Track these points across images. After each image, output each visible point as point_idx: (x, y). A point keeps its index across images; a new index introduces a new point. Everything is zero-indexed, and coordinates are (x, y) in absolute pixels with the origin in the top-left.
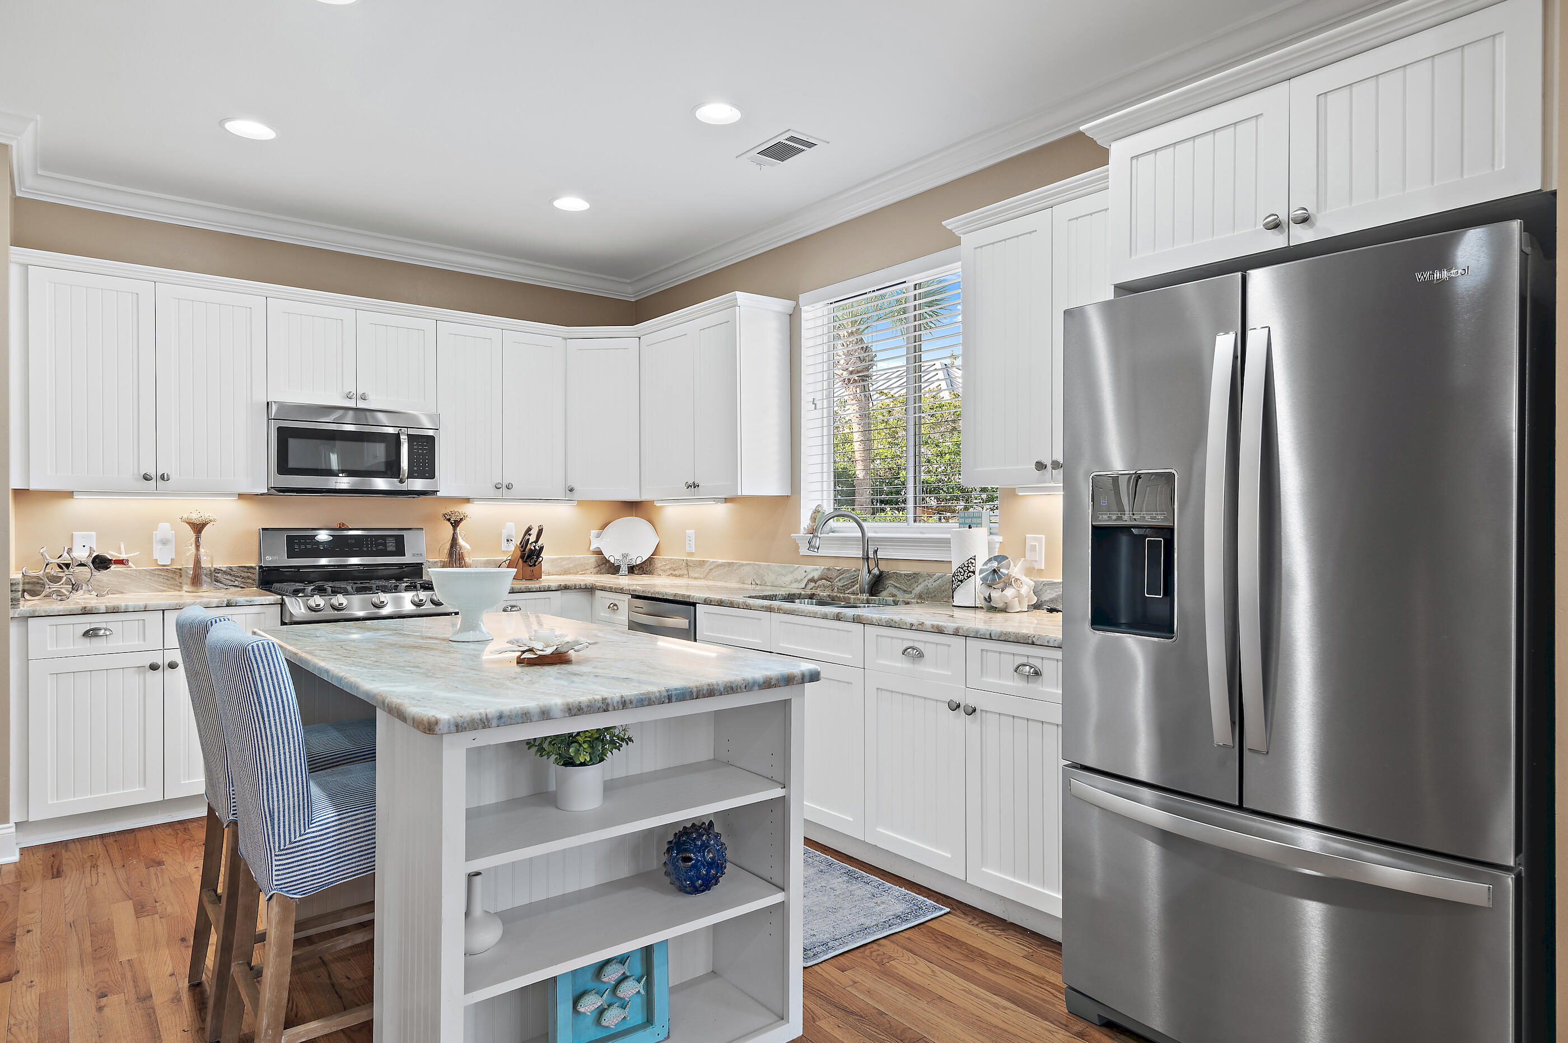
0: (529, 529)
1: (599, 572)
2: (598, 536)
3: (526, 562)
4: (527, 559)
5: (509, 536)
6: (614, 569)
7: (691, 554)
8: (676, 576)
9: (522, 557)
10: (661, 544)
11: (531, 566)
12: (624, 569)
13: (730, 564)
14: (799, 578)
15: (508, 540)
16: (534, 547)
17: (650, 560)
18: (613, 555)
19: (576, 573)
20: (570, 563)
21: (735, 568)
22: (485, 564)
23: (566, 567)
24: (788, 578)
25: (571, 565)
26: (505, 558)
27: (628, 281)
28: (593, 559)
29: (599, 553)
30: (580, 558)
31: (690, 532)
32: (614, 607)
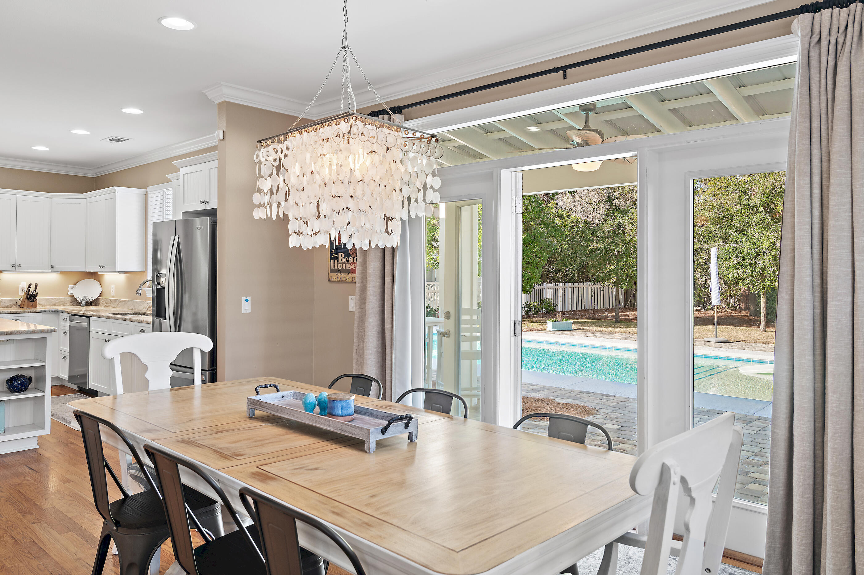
0: (30, 285)
1: (73, 305)
2: (72, 288)
3: (29, 300)
4: (29, 298)
5: (22, 288)
6: (79, 303)
7: (113, 296)
8: (107, 306)
9: (27, 298)
10: (103, 293)
11: (31, 302)
12: (84, 303)
13: (125, 301)
14: (146, 307)
15: (22, 290)
16: (32, 293)
17: (97, 299)
18: (79, 296)
19: (60, 305)
20: (57, 301)
21: (126, 302)
22: (10, 301)
23: (54, 302)
24: (142, 307)
25: (57, 302)
26: (20, 298)
27: (90, 168)
28: (69, 299)
29: (72, 296)
30: (62, 298)
31: (113, 286)
32: (65, 319)
